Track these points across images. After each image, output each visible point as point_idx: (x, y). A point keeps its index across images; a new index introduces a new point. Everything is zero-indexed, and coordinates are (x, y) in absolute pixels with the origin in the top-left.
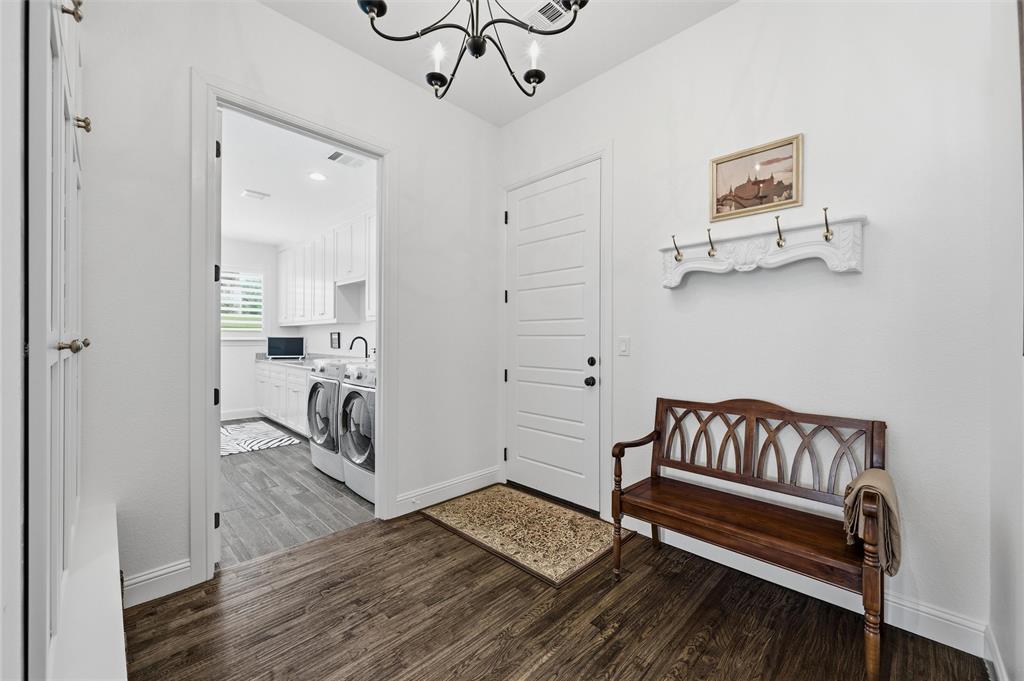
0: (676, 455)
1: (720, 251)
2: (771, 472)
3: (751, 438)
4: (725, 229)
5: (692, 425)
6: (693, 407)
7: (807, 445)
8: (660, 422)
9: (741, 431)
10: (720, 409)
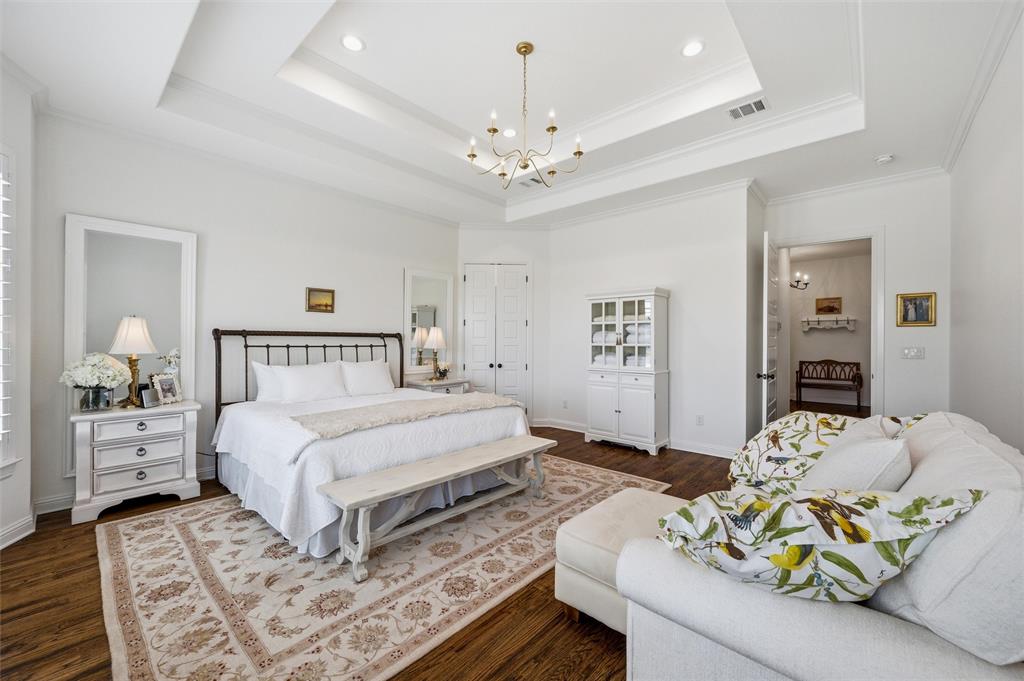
0: (807, 375)
1: (821, 324)
2: (834, 376)
3: (828, 369)
4: (823, 317)
5: (811, 368)
6: (811, 363)
7: (843, 369)
8: (801, 368)
9: (826, 368)
10: (819, 363)
